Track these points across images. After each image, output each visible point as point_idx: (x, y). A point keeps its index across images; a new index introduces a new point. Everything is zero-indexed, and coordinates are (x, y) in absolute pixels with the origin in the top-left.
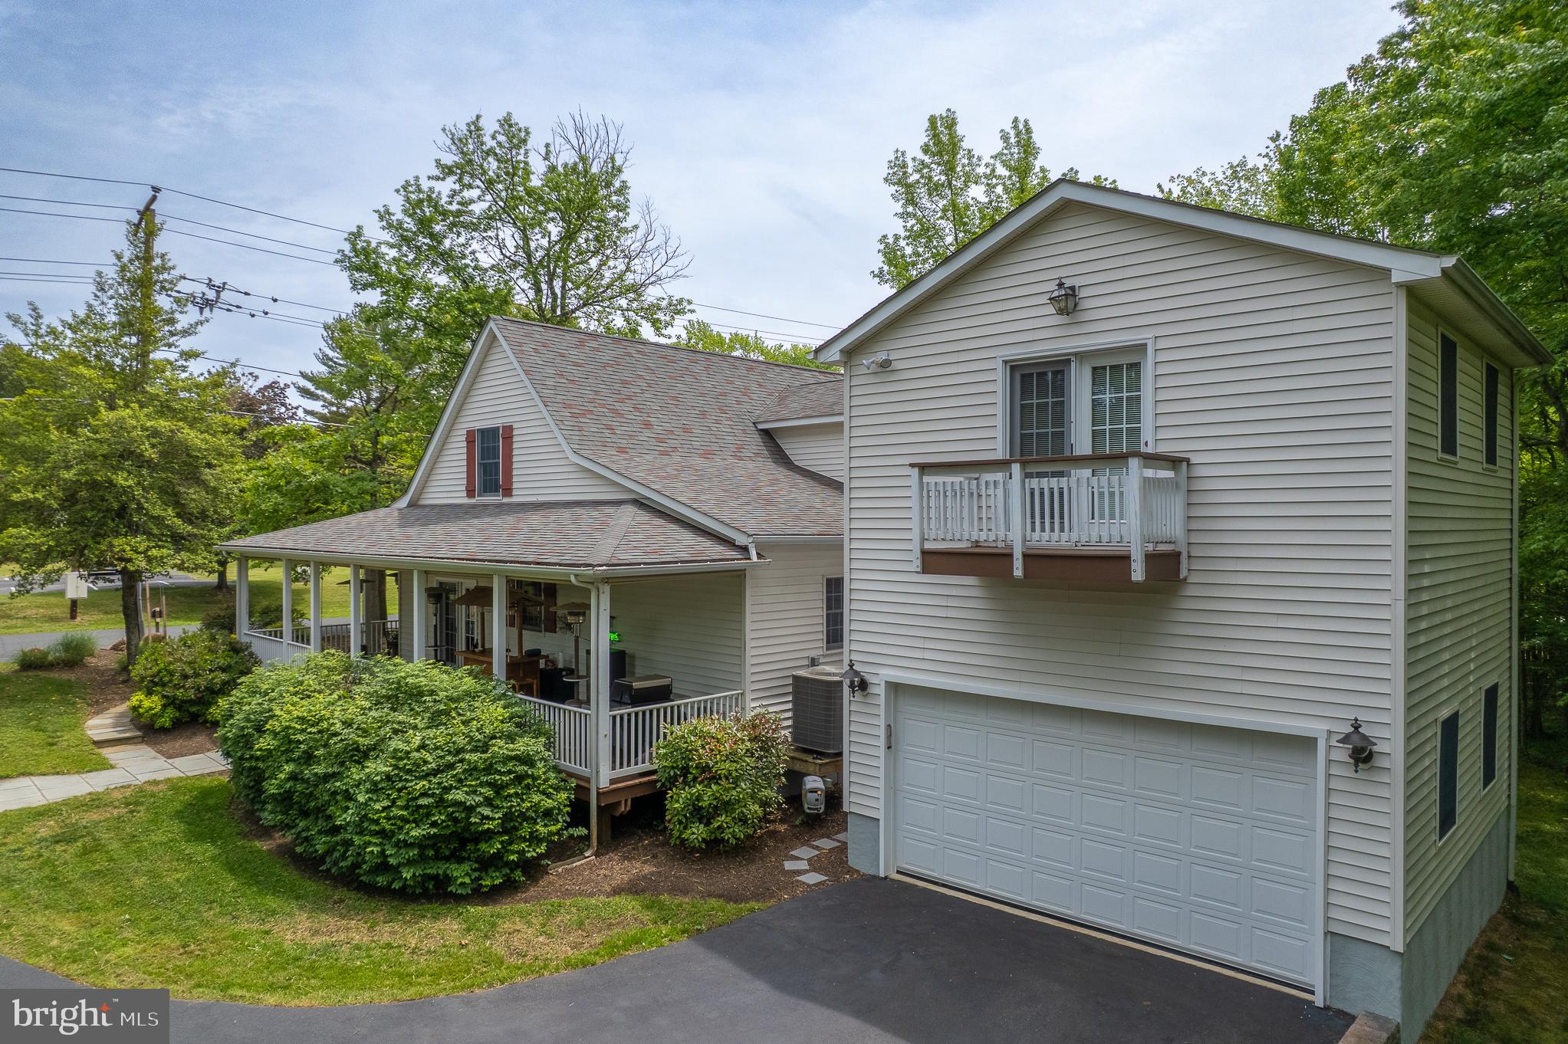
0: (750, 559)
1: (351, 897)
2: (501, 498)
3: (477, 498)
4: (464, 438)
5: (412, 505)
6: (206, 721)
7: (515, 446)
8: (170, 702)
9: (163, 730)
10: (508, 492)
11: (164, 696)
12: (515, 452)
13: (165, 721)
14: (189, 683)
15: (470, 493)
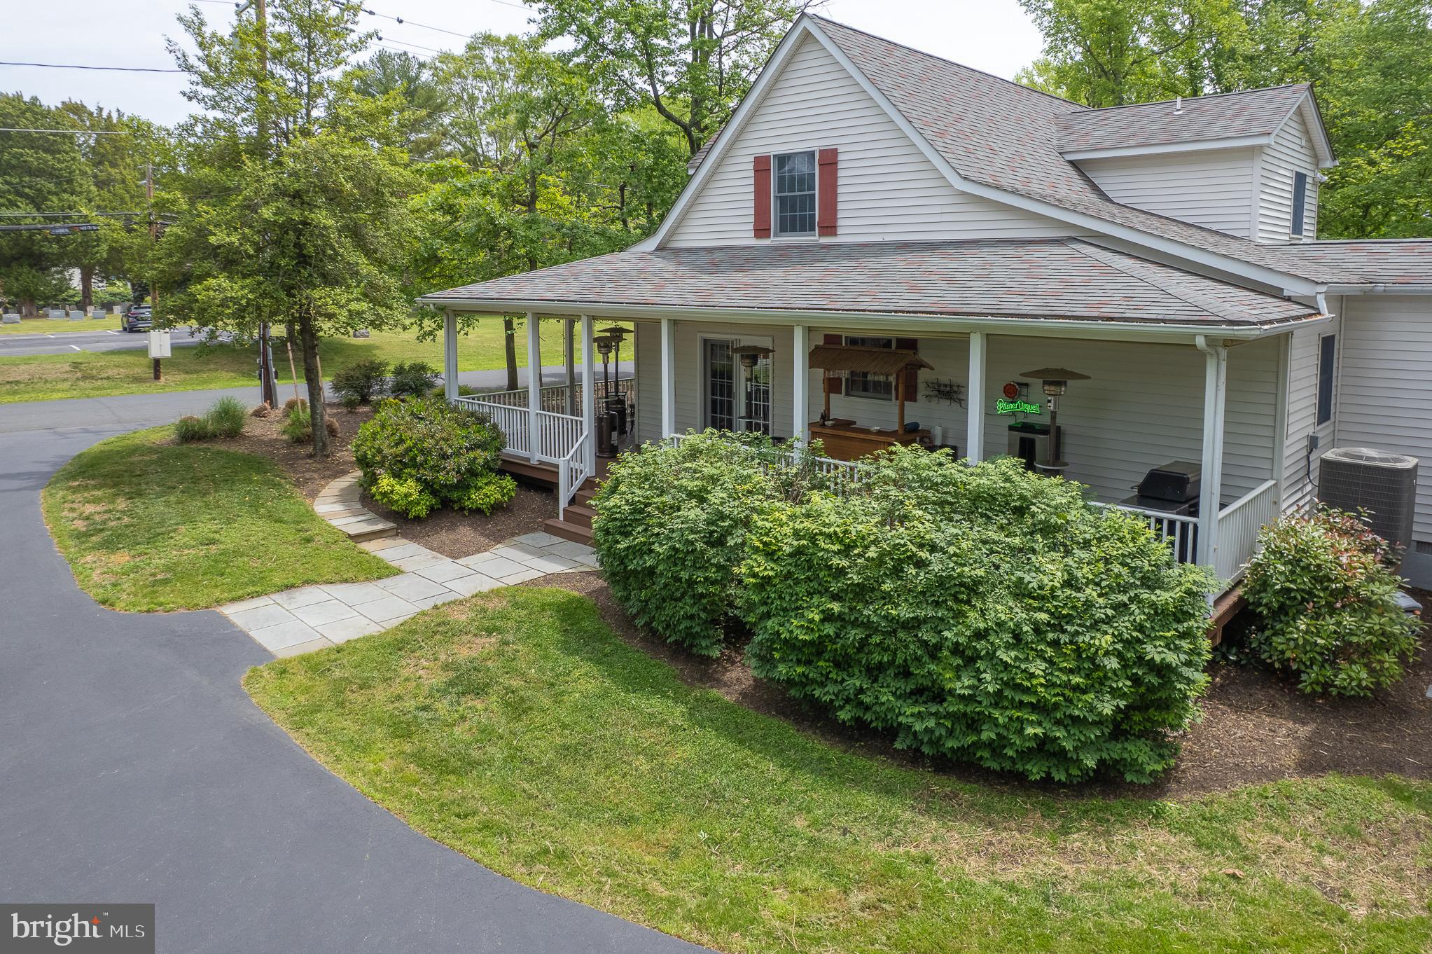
0: (1319, 314)
1: (969, 793)
2: (817, 237)
3: (772, 238)
4: (751, 166)
5: (661, 249)
6: (462, 509)
7: (840, 174)
8: (428, 486)
9: (417, 519)
10: (829, 228)
11: (418, 480)
12: (840, 182)
13: (421, 510)
14: (451, 464)
15: (761, 230)
